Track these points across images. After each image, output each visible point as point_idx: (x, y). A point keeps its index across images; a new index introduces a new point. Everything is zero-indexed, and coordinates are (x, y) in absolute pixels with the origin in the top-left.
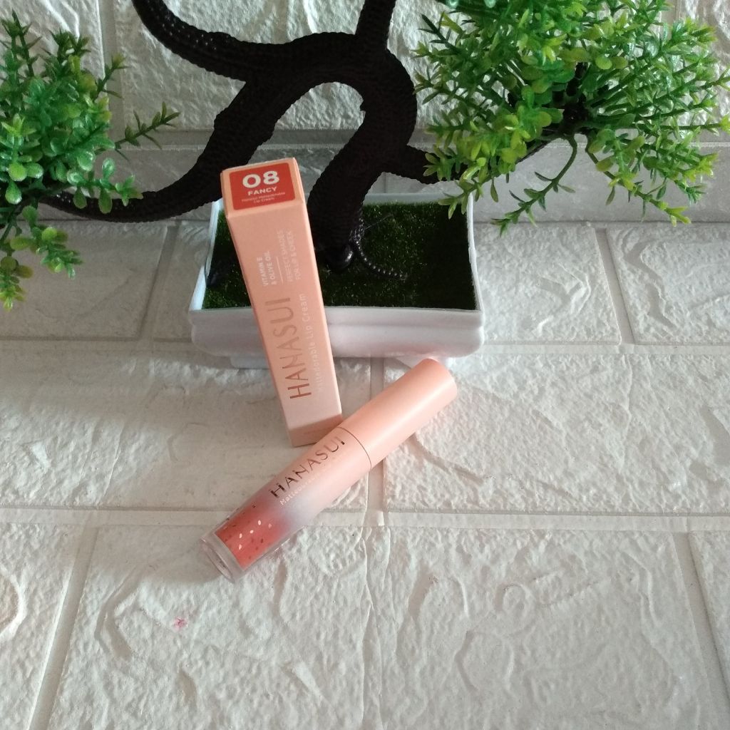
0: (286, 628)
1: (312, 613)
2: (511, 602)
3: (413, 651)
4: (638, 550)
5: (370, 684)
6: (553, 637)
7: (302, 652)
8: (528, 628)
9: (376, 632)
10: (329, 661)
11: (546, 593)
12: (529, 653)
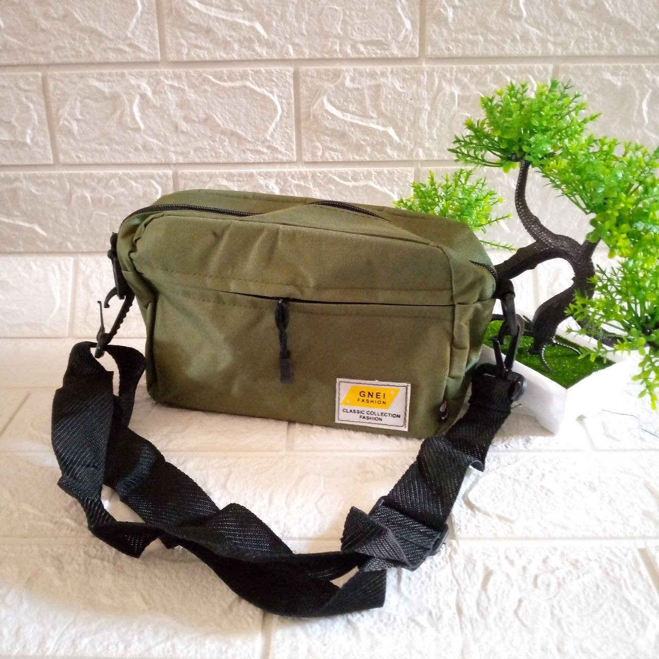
0: (406, 599)
1: (422, 591)
2: (543, 583)
3: (487, 608)
4: (616, 556)
5: (463, 626)
6: (571, 600)
7: (419, 611)
8: (555, 596)
9: (462, 600)
10: (436, 615)
11: (564, 578)
12: (558, 608)
